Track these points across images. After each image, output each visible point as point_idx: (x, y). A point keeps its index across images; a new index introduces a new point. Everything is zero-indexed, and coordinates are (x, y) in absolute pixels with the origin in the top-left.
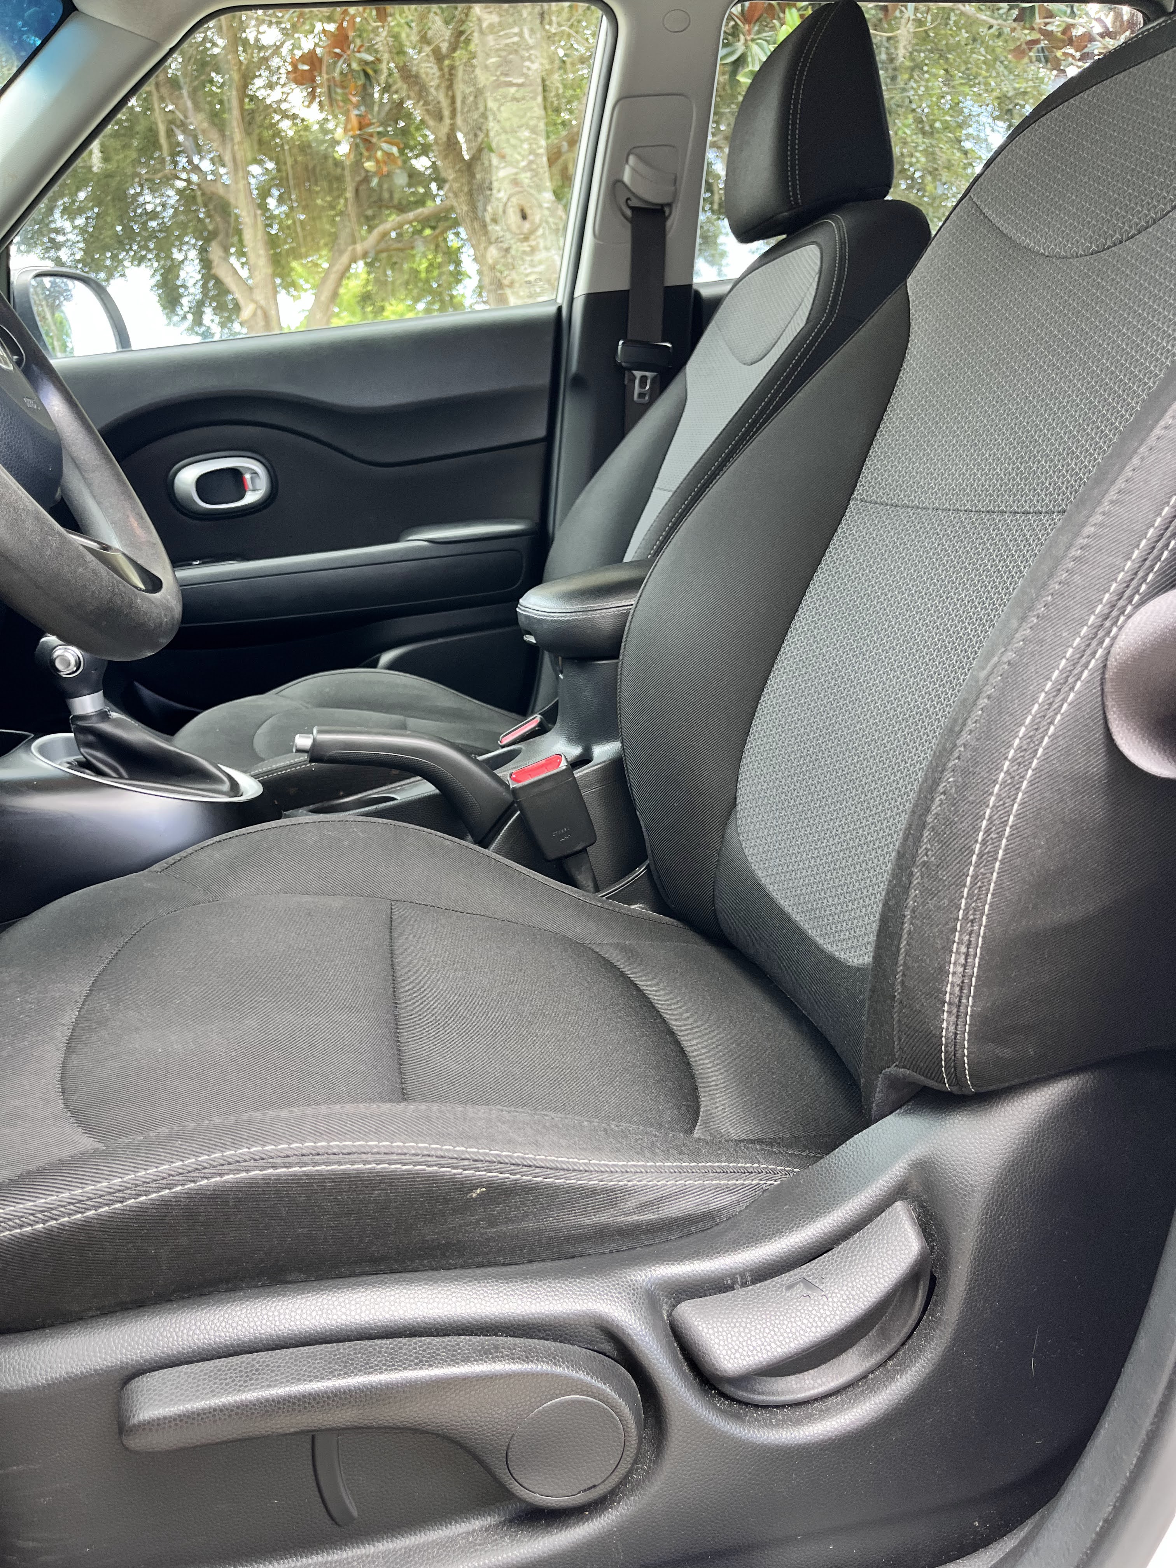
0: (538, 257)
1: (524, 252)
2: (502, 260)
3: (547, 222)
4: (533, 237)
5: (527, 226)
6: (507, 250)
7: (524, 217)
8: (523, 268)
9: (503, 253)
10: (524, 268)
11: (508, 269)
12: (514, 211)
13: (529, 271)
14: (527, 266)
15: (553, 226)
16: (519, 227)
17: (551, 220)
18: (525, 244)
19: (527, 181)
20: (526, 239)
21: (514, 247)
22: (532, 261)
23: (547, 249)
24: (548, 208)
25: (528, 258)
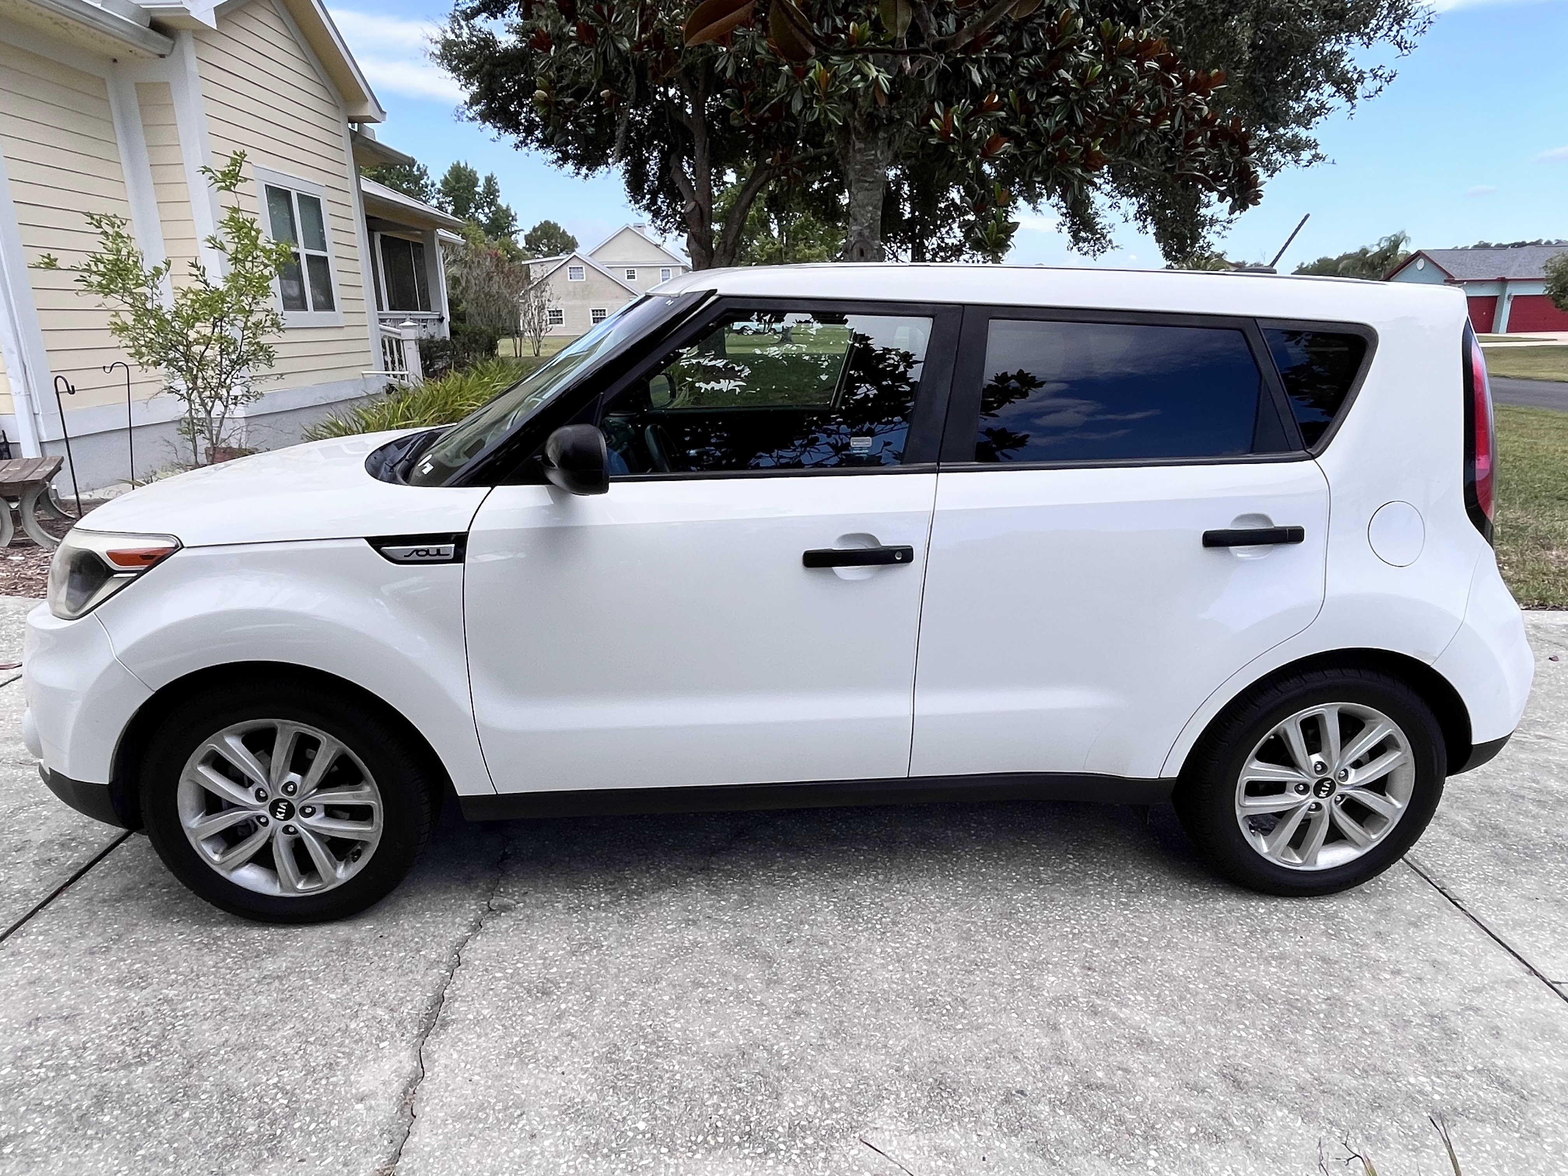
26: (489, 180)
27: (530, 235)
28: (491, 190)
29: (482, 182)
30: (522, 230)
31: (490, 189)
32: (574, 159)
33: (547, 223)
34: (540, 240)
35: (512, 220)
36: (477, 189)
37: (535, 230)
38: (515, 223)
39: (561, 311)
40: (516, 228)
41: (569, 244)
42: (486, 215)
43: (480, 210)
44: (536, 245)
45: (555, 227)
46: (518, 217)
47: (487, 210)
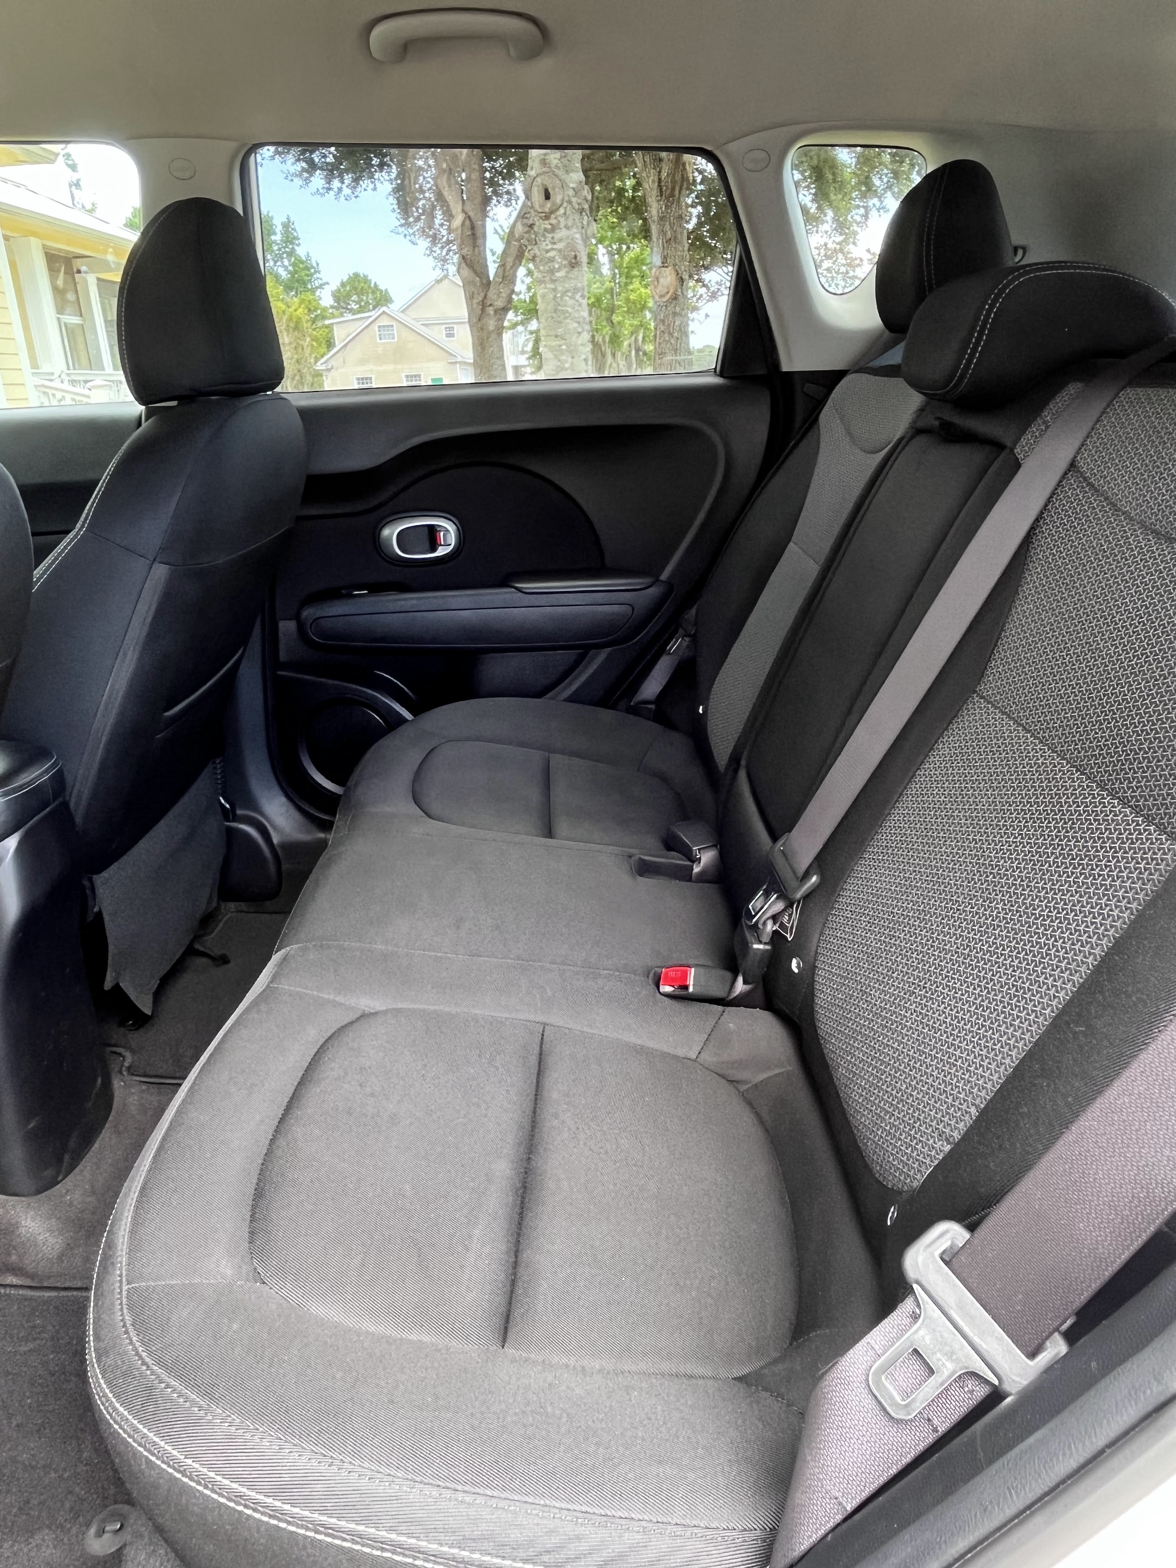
0: (559, 235)
1: (546, 230)
2: (526, 236)
3: (570, 202)
4: (553, 216)
5: (549, 205)
6: (531, 226)
7: (547, 196)
8: (544, 244)
9: (527, 229)
10: (546, 245)
11: (531, 244)
12: (538, 191)
13: (549, 247)
14: (547, 242)
15: (577, 207)
16: (541, 206)
17: (574, 200)
18: (546, 222)
19: (555, 162)
20: (547, 218)
21: (537, 224)
22: (553, 238)
23: (567, 227)
24: (573, 189)
25: (550, 235)
26: (287, 226)
27: (338, 291)
28: (290, 238)
29: (279, 229)
30: (328, 283)
31: (287, 237)
32: (321, 169)
33: (356, 275)
34: (348, 296)
35: (316, 272)
36: (273, 238)
37: (343, 285)
38: (317, 275)
39: (371, 378)
40: (321, 282)
41: (383, 299)
42: (286, 268)
43: (279, 263)
44: (345, 302)
45: (366, 280)
46: (321, 268)
47: (286, 262)
